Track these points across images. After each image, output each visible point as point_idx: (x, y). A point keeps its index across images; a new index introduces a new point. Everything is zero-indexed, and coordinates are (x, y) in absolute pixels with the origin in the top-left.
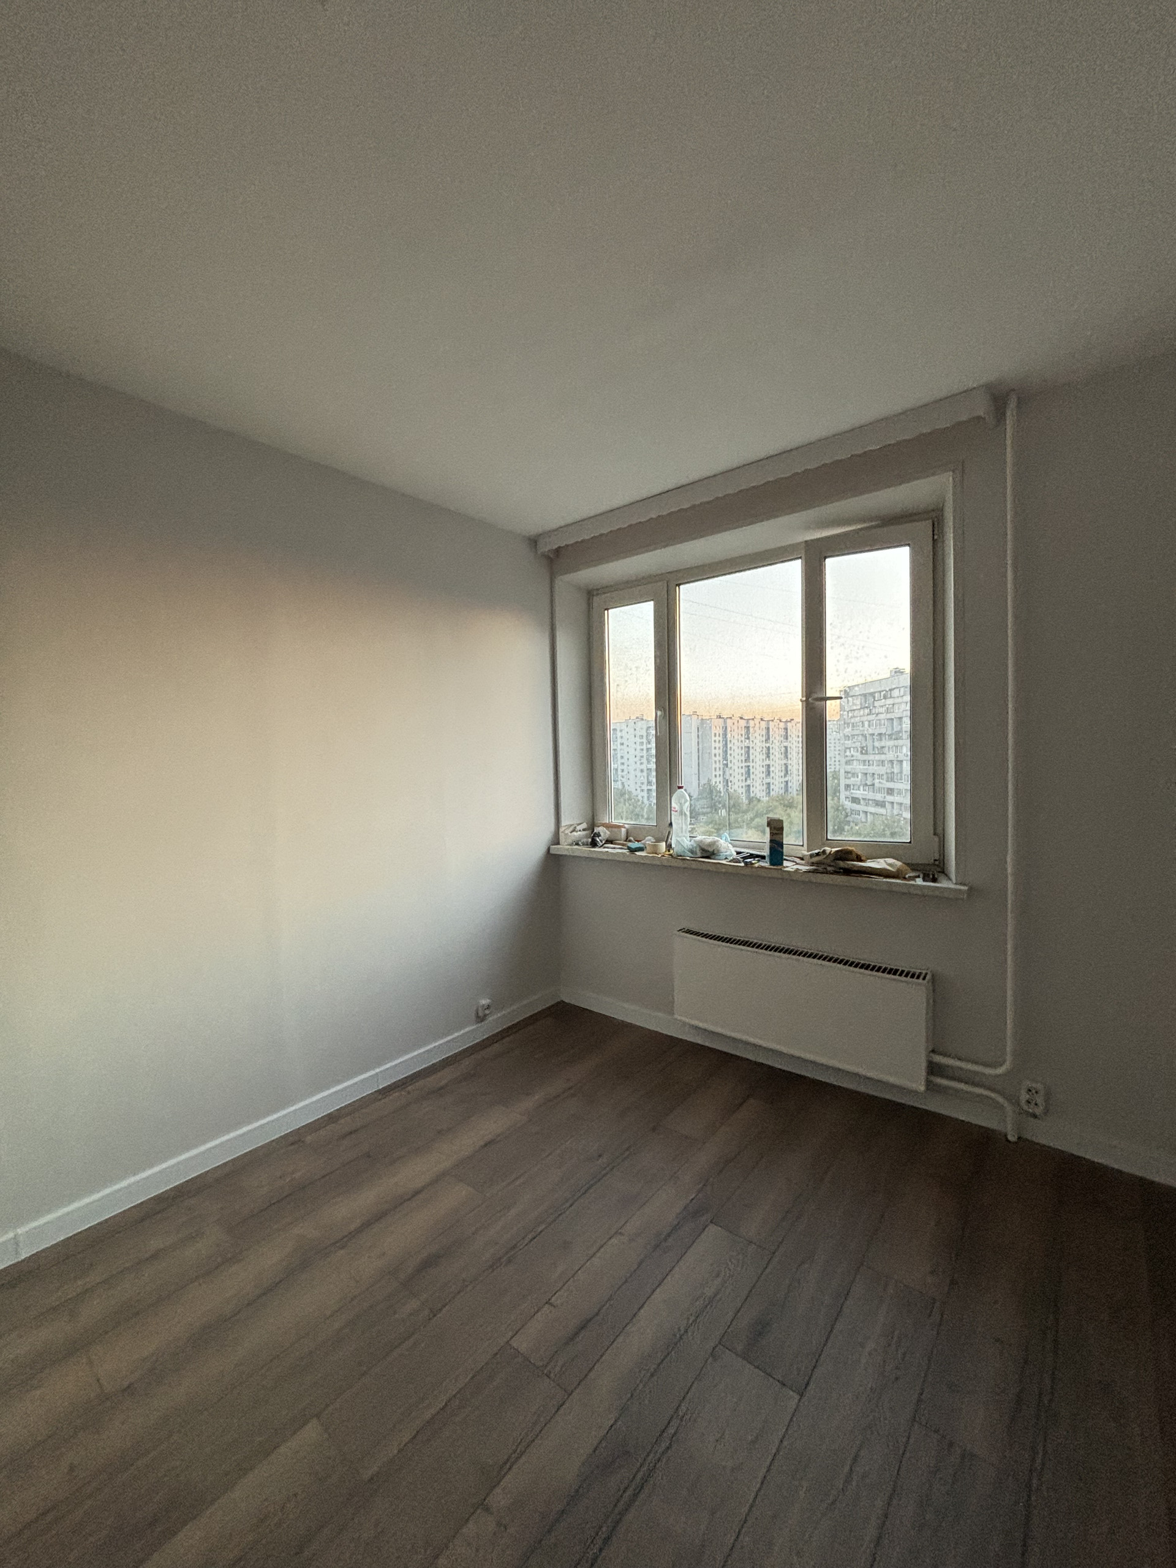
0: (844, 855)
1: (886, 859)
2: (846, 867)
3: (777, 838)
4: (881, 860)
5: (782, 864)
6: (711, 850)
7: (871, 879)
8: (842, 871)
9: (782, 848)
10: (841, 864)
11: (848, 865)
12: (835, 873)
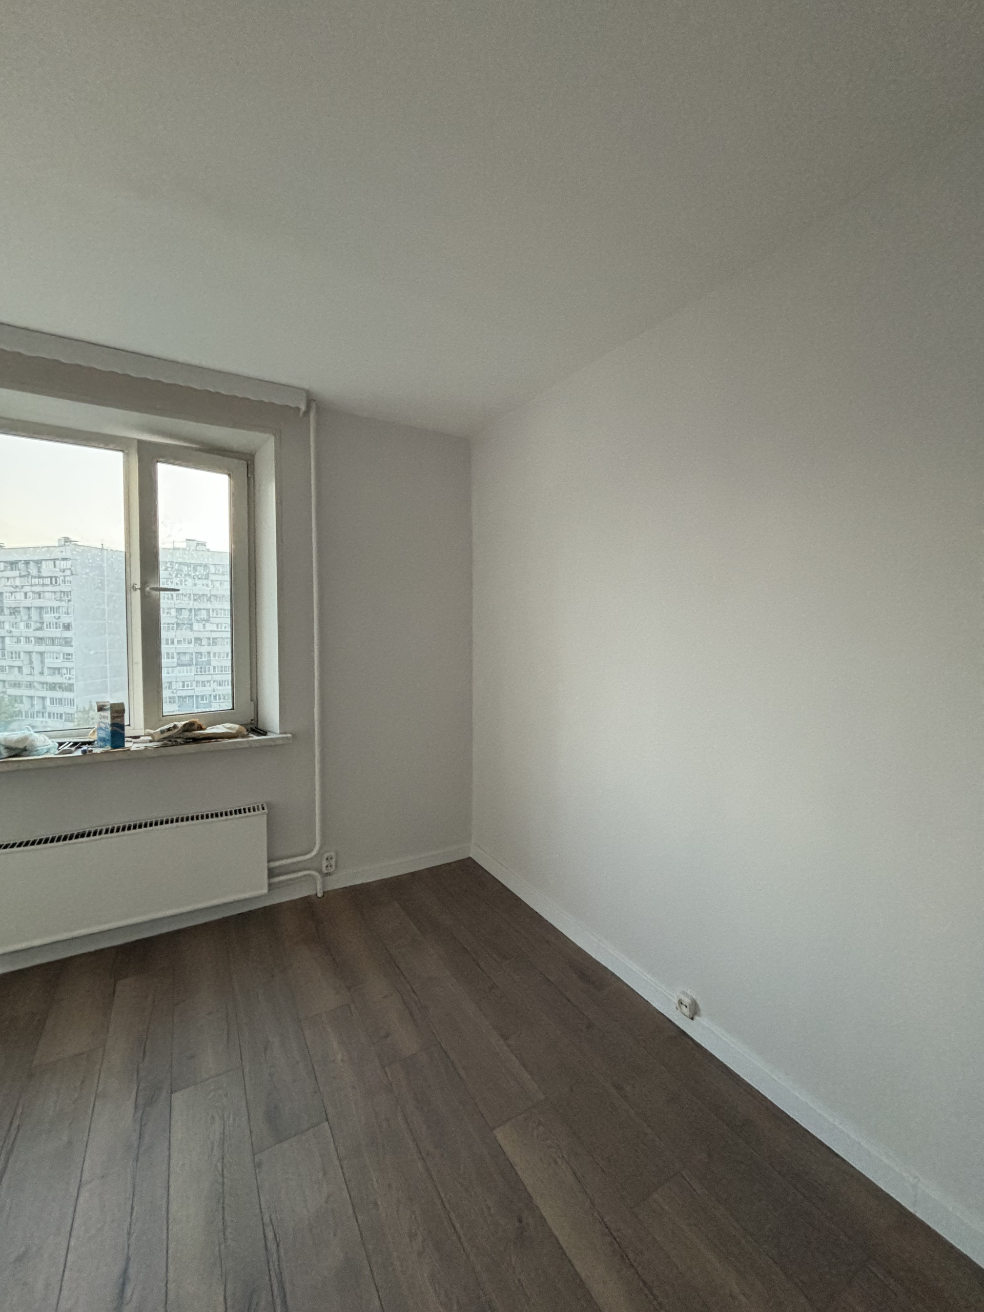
0: (189, 727)
1: (224, 725)
2: (193, 736)
3: (118, 721)
4: (220, 726)
5: (123, 746)
6: (21, 746)
7: (218, 742)
8: (191, 740)
9: (123, 729)
10: (189, 734)
11: (195, 734)
12: (187, 743)
